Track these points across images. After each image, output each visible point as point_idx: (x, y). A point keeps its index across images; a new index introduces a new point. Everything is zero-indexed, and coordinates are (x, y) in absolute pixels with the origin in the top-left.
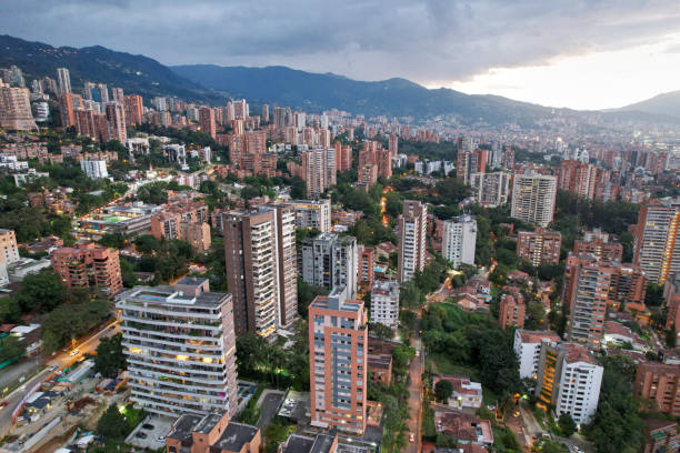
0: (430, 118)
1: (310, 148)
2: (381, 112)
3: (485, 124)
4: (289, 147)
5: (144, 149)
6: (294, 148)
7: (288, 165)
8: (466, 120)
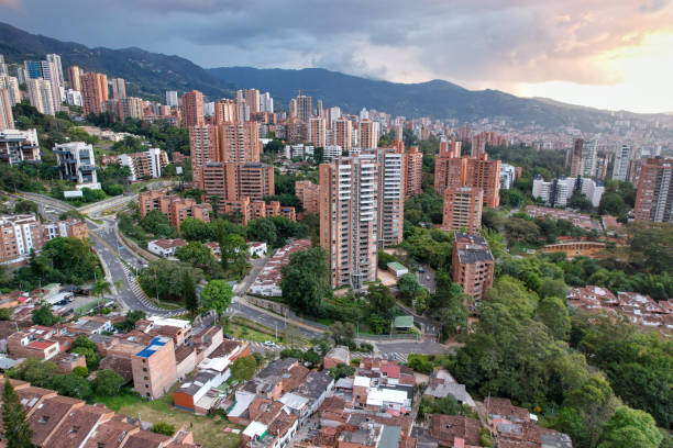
0: (476, 121)
1: (345, 154)
2: (423, 114)
3: (538, 127)
4: (310, 150)
5: (28, 152)
6: (319, 152)
7: (298, 186)
8: (516, 123)
